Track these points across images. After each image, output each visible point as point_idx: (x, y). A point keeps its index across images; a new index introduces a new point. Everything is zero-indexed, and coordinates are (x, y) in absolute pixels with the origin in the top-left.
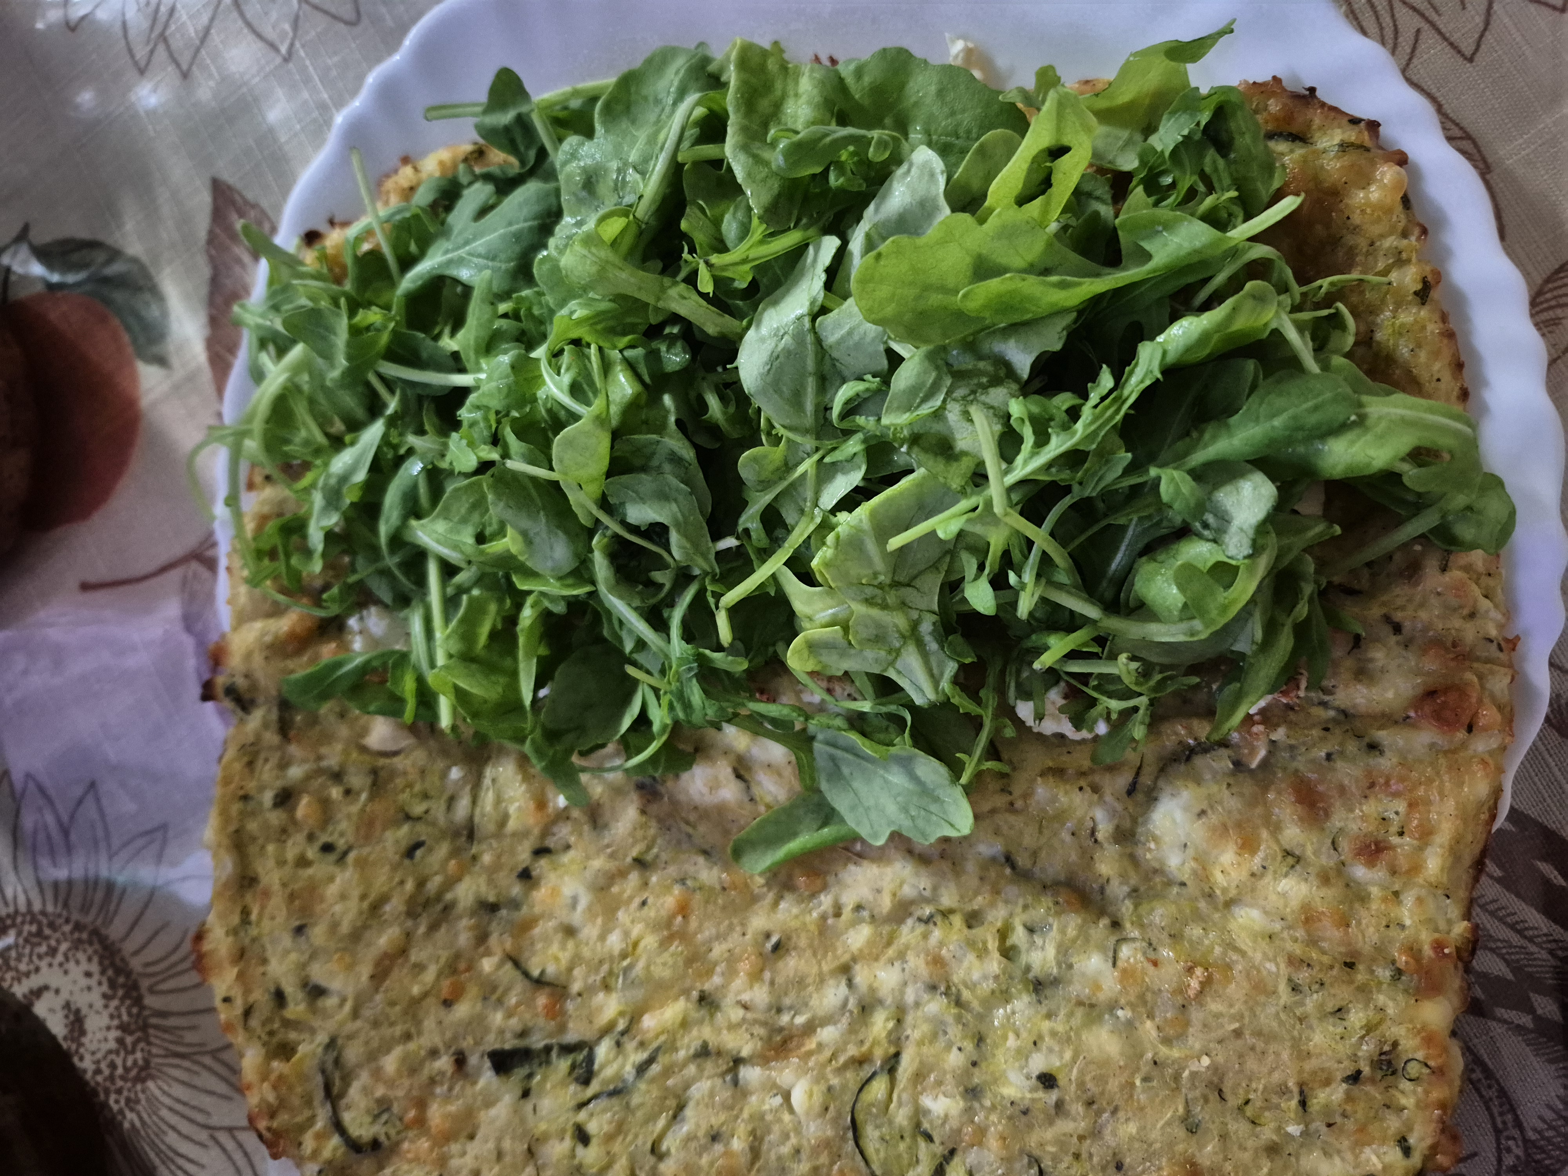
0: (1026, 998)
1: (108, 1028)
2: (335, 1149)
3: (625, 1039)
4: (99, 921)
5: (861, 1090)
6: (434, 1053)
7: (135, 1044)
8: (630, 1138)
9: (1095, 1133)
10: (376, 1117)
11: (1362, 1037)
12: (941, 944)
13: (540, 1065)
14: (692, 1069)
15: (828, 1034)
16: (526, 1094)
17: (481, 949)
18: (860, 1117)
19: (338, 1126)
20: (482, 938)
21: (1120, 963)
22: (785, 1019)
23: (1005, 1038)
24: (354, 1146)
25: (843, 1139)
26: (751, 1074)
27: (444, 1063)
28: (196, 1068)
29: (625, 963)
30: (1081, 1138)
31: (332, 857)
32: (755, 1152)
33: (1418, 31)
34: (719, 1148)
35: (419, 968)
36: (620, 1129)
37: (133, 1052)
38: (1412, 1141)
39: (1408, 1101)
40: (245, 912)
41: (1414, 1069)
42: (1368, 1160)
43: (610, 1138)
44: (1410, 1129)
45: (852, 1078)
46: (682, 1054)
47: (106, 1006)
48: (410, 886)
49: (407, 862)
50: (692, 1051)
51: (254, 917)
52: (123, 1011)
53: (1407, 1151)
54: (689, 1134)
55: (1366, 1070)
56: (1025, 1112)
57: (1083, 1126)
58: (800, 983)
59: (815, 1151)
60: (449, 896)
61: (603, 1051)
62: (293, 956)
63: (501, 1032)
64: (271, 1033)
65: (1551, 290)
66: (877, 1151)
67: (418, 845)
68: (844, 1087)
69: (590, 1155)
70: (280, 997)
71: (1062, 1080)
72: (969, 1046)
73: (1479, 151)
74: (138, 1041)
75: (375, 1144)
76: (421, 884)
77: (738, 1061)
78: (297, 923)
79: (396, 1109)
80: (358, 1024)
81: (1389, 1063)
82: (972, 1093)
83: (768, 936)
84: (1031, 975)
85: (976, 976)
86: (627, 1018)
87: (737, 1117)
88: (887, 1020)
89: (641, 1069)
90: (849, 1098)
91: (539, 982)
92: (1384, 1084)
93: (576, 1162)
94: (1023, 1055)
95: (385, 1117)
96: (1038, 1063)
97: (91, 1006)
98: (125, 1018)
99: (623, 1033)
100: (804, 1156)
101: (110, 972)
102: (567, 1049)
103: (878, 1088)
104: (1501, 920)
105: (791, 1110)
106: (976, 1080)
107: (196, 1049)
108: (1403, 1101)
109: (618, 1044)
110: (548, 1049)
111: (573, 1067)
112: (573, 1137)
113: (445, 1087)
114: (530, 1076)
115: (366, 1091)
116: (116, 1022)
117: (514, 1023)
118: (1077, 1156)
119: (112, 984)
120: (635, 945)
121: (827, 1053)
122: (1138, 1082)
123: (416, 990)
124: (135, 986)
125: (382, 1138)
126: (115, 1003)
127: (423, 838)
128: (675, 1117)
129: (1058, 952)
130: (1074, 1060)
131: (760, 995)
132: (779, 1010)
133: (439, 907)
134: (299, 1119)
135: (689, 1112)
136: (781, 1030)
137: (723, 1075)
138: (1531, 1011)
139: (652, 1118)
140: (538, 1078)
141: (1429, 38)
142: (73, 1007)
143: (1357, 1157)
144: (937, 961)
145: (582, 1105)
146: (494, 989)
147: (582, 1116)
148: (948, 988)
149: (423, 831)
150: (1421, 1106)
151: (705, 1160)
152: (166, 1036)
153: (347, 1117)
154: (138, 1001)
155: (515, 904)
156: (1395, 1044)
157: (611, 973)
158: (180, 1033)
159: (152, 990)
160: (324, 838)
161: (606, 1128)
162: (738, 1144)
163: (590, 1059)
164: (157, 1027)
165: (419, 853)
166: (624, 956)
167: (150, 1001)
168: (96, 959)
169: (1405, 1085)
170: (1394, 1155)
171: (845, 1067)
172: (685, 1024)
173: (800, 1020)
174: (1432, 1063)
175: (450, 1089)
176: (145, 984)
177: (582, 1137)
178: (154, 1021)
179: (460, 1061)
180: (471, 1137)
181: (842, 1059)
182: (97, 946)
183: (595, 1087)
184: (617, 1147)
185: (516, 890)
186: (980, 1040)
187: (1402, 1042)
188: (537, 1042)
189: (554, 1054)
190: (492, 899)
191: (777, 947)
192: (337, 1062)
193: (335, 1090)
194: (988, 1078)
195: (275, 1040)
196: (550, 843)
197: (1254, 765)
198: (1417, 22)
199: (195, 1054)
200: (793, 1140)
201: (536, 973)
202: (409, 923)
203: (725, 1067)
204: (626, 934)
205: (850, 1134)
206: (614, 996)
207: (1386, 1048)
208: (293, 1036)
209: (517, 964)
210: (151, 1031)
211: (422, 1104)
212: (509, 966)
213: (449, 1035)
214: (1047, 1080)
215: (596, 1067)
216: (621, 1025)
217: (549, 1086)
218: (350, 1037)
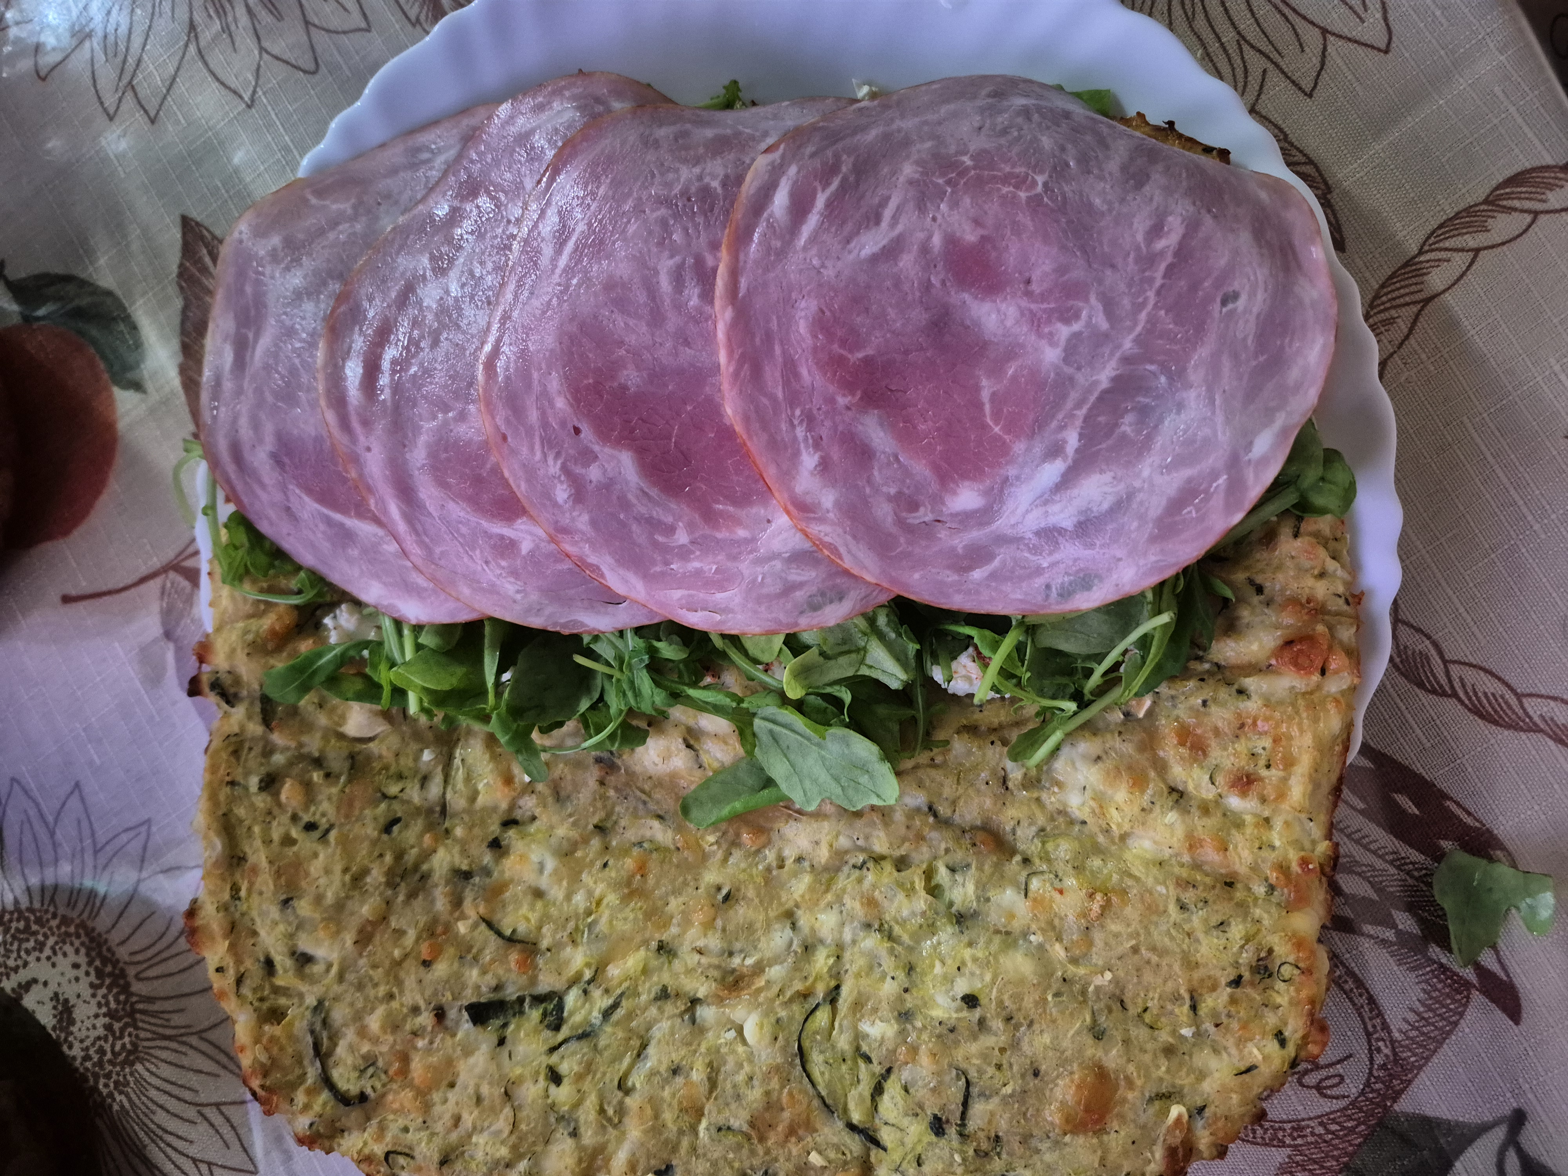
0: (950, 929)
1: (96, 1016)
2: (325, 1104)
3: (591, 987)
4: (85, 915)
5: (806, 1020)
6: (415, 1010)
7: (122, 1030)
8: (599, 1075)
9: (1015, 1044)
10: (363, 1071)
11: (1242, 947)
12: (874, 886)
13: (514, 1015)
14: (653, 1011)
15: (775, 972)
16: (501, 1042)
17: (457, 914)
18: (806, 1044)
19: (327, 1082)
20: (457, 903)
21: (1030, 894)
22: (736, 961)
23: (932, 966)
24: (344, 1099)
25: (792, 1064)
26: (706, 1013)
27: (426, 1019)
28: (183, 1049)
29: (589, 920)
30: (1002, 1050)
31: (316, 834)
32: (713, 1083)
33: (1265, 71)
34: (679, 1080)
35: (400, 933)
36: (589, 1068)
37: (121, 1037)
38: (1286, 1034)
39: (1282, 1000)
40: (235, 890)
41: (1287, 971)
42: (1250, 1053)
43: (580, 1077)
44: (1286, 1024)
45: (798, 1011)
46: (644, 998)
47: (94, 996)
48: (388, 858)
49: (385, 837)
50: (653, 995)
51: (243, 893)
52: (111, 998)
53: (1283, 1043)
54: (651, 1069)
55: (1247, 975)
56: (952, 1030)
57: (1003, 1039)
58: (750, 928)
59: (767, 1077)
60: (425, 867)
61: (571, 999)
62: (281, 928)
63: (478, 987)
64: (262, 1000)
65: (1386, 294)
66: (822, 1074)
67: (396, 821)
68: (791, 1018)
69: (563, 1094)
70: (269, 965)
71: (983, 1001)
72: (901, 975)
73: (1321, 175)
74: (126, 1025)
75: (363, 1097)
76: (399, 856)
77: (695, 1002)
78: (284, 897)
79: (380, 1063)
80: (344, 986)
81: (1266, 968)
82: (905, 1016)
83: (719, 889)
84: (954, 910)
85: (905, 913)
86: (593, 968)
87: (695, 1051)
88: (828, 957)
89: (607, 1014)
90: (795, 1028)
91: (511, 940)
92: (1262, 986)
93: (549, 1101)
94: (948, 980)
95: (371, 1071)
96: (962, 987)
97: (79, 996)
98: (113, 1005)
99: (589, 982)
100: (756, 1082)
101: (98, 963)
102: (538, 999)
103: (822, 1017)
104: (1366, 847)
105: (744, 1042)
106: (909, 1005)
107: (183, 1031)
108: (1279, 1000)
109: (585, 992)
110: (521, 1000)
111: (545, 1015)
112: (546, 1078)
113: (426, 1041)
114: (505, 1025)
115: (351, 1048)
116: (104, 1010)
117: (490, 980)
118: (999, 1067)
119: (100, 974)
120: (599, 903)
121: (775, 989)
122: (1050, 998)
123: (397, 953)
124: (123, 974)
125: (369, 1091)
126: (103, 991)
127: (399, 815)
128: (639, 1055)
129: (977, 888)
130: (994, 981)
131: (714, 942)
132: (731, 954)
133: (417, 877)
134: (290, 1077)
135: (651, 1050)
136: (733, 971)
137: (681, 1015)
138: (1394, 926)
139: (617, 1058)
140: (512, 1027)
141: (1274, 76)
142: (61, 998)
143: (1241, 1051)
144: (871, 902)
145: (553, 1050)
146: (469, 949)
147: (554, 1059)
148: (881, 925)
149: (399, 809)
150: (1293, 1003)
151: (666, 1093)
152: (153, 1020)
153: (336, 1074)
154: (125, 989)
155: (487, 872)
156: (1270, 951)
157: (577, 928)
158: (166, 1016)
159: (138, 977)
160: (306, 818)
161: (576, 1068)
162: (698, 1075)
163: (560, 1007)
164: (143, 1012)
165: (396, 829)
166: (589, 913)
167: (137, 987)
168: (83, 951)
169: (1280, 986)
170: (1272, 1046)
171: (791, 1000)
172: (646, 971)
173: (749, 961)
174: (1301, 965)
175: (431, 1042)
176: (131, 971)
177: (555, 1078)
178: (140, 1006)
179: (440, 1014)
180: (452, 1085)
181: (788, 994)
182: (84, 938)
183: (565, 1032)
184: (587, 1085)
185: (487, 858)
186: (910, 969)
187: (1276, 948)
188: (511, 993)
189: (526, 1005)
190: (465, 867)
191: (727, 898)
192: (325, 1023)
193: (324, 1049)
194: (919, 1003)
195: (265, 1006)
196: (518, 814)
197: (1141, 715)
198: (1264, 63)
199: (182, 1035)
200: (747, 1068)
201: (508, 932)
202: (389, 892)
203: (683, 1008)
204: (590, 893)
205: (798, 1061)
206: (580, 948)
207: (1263, 955)
208: (283, 1001)
209: (490, 925)
210: (138, 1016)
211: (405, 1059)
212: (483, 926)
213: (428, 992)
214: (971, 1001)
215: (565, 1014)
216: (588, 975)
217: (522, 1034)
218: (336, 999)
